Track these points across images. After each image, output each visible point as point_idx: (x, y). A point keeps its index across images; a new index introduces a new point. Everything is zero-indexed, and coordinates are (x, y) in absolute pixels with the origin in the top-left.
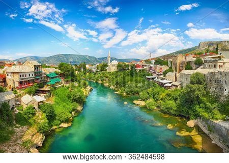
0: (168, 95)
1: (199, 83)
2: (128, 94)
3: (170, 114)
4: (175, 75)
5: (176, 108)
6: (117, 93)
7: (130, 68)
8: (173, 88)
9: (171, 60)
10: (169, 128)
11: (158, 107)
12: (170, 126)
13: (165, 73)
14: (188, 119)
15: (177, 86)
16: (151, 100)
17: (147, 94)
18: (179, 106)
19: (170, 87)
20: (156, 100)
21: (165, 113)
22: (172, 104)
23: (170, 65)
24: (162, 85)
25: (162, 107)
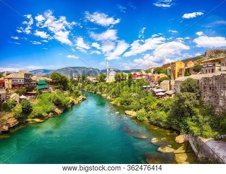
0: (159, 105)
1: (190, 90)
2: (122, 104)
3: (160, 126)
4: (170, 83)
5: (166, 120)
6: (112, 103)
7: (127, 78)
8: (167, 97)
9: (170, 68)
10: (153, 142)
11: (149, 118)
12: (154, 140)
13: (160, 82)
14: (179, 133)
15: (171, 95)
16: (143, 111)
17: (139, 104)
18: (169, 118)
19: (162, 96)
20: (148, 111)
21: (155, 125)
22: (163, 115)
23: (169, 74)
24: (154, 94)
25: (152, 119)
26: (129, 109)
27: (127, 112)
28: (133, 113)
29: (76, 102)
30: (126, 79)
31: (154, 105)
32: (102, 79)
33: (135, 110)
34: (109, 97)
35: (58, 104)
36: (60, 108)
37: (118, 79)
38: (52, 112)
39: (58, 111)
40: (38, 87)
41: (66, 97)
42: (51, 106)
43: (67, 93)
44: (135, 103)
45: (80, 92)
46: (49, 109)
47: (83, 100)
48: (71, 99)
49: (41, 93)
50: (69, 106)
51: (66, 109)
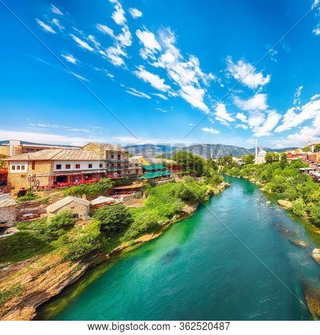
2: (274, 191)
6: (262, 189)
7: (280, 159)
11: (308, 212)
16: (300, 201)
17: (295, 191)
20: (307, 202)
25: (313, 215)
26: (283, 198)
27: (280, 201)
28: (287, 204)
29: (216, 191)
30: (278, 161)
31: (316, 194)
32: (250, 160)
33: (291, 200)
34: (258, 183)
35: (188, 198)
36: (191, 204)
37: (269, 160)
38: (177, 212)
39: (188, 209)
40: (146, 177)
41: (201, 186)
42: (177, 204)
43: (202, 180)
44: (290, 191)
45: (222, 178)
46: (171, 210)
47: (226, 187)
48: (209, 188)
49: (154, 185)
50: (207, 198)
51: (200, 203)
